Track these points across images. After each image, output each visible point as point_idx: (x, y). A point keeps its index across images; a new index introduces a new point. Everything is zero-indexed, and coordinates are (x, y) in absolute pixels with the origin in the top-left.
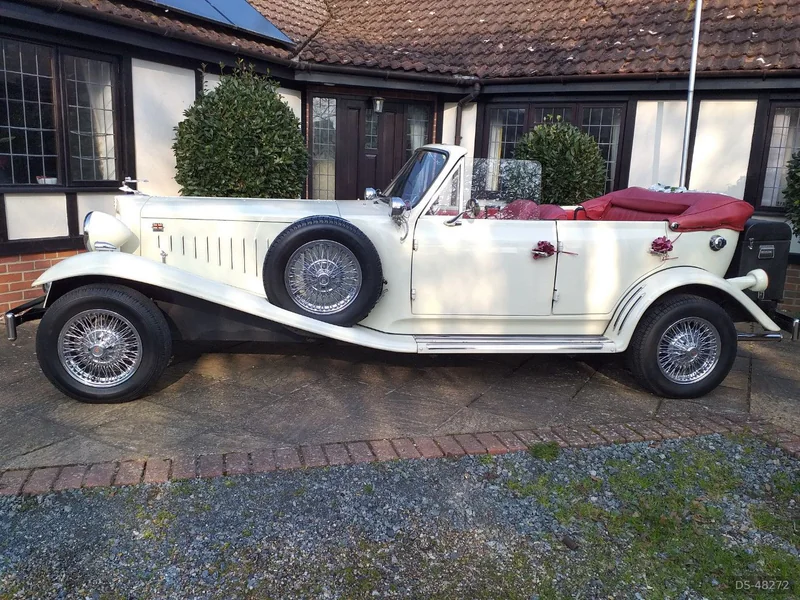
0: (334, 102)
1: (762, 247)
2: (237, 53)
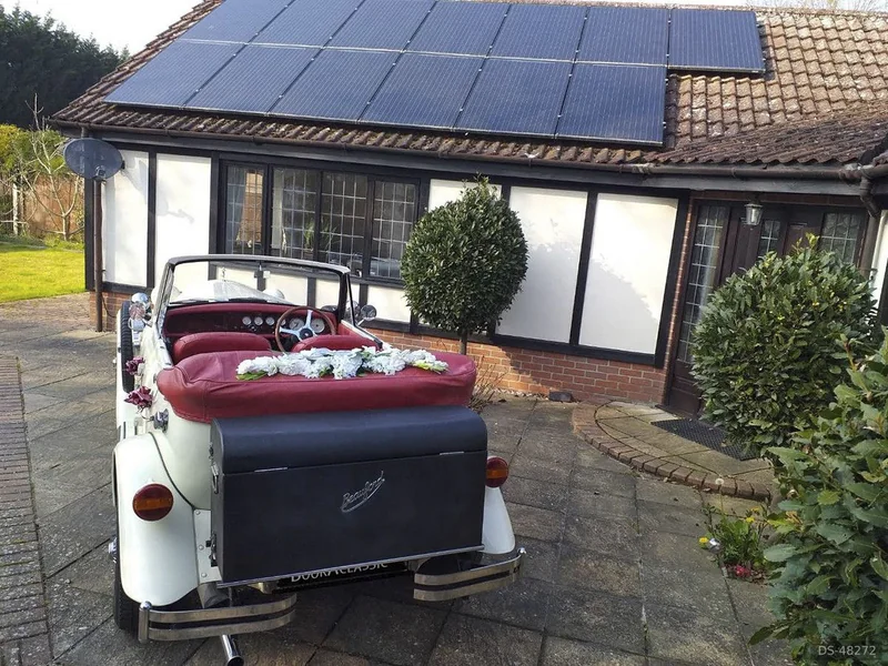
2: (533, 165)
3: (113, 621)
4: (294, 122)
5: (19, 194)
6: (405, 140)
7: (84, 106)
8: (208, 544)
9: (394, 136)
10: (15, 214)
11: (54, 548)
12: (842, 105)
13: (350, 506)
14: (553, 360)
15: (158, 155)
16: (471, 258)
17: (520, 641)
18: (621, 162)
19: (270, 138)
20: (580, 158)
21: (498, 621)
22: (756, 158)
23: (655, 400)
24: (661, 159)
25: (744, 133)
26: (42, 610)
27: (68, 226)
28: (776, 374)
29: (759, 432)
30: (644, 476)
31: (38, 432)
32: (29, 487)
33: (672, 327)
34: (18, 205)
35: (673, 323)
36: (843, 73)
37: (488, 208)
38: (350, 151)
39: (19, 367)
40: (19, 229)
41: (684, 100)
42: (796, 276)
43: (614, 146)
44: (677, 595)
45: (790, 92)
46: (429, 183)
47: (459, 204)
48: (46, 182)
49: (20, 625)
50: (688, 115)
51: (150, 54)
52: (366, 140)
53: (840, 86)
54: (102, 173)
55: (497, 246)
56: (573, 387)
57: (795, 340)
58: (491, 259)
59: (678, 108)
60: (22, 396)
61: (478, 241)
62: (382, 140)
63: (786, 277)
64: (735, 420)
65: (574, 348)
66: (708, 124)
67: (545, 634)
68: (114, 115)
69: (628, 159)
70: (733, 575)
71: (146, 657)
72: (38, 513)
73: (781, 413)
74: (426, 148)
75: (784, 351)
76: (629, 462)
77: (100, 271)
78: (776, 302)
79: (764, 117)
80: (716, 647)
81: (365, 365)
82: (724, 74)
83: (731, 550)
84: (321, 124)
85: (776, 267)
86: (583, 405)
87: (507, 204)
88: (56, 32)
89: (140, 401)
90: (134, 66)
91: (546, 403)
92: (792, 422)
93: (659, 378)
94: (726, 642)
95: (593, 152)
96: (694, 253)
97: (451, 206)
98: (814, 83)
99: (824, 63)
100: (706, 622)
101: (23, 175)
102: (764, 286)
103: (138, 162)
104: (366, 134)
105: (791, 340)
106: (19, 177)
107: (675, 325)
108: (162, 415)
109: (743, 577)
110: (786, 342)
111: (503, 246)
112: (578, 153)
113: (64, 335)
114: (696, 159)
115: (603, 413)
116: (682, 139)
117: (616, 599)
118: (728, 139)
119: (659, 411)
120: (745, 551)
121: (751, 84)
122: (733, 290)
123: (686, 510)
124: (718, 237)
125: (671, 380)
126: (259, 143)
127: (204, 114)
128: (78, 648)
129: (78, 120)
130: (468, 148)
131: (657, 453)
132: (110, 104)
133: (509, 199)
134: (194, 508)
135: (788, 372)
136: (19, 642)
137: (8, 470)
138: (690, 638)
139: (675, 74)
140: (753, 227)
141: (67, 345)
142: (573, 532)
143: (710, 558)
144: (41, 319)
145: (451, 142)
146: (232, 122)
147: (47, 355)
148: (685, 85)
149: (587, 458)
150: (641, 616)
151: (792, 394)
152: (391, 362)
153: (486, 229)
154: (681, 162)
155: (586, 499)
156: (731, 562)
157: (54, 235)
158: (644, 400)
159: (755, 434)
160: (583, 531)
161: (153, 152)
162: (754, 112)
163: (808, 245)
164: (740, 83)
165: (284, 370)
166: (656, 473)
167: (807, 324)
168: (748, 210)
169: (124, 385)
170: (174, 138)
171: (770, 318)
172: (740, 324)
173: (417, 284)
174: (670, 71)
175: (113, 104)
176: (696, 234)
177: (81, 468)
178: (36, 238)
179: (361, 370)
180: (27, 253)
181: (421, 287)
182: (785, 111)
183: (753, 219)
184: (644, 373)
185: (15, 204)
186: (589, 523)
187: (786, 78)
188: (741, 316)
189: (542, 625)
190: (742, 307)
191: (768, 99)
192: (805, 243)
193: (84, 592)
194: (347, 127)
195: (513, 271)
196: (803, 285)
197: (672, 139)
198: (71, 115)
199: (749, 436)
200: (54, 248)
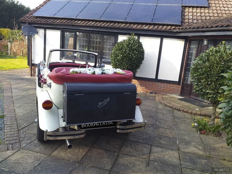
2: (146, 30)
3: (37, 140)
4: (82, 20)
5: (10, 44)
6: (112, 24)
7: (27, 17)
8: (62, 117)
9: (109, 23)
10: (9, 50)
11: (20, 123)
12: (229, 14)
13: (100, 106)
14: (151, 83)
15: (47, 30)
16: (130, 54)
17: (145, 147)
18: (169, 29)
19: (76, 24)
20: (159, 28)
21: (138, 142)
22: (207, 26)
23: (178, 94)
24: (181, 28)
25: (203, 21)
26: (18, 137)
27: (23, 53)
28: (214, 77)
29: (209, 94)
30: (176, 111)
31: (16, 98)
32: (14, 110)
33: (183, 74)
34: (10, 47)
35: (183, 73)
36: (229, 7)
37: (134, 41)
38: (97, 27)
39: (11, 84)
40: (10, 54)
41: (186, 14)
42: (219, 51)
43: (168, 25)
44: (186, 138)
45: (215, 11)
46: (118, 36)
47: (126, 40)
48: (17, 42)
49: (12, 140)
50: (188, 17)
51: (44, 4)
52: (101, 24)
53: (228, 10)
54: (32, 34)
55: (137, 51)
56: (156, 90)
57: (219, 68)
58: (135, 54)
59: (185, 16)
60: (12, 90)
61: (132, 50)
62: (105, 24)
63: (217, 52)
64: (202, 91)
65: (156, 80)
66: (193, 20)
67: (151, 145)
68: (35, 19)
69: (171, 28)
70: (201, 133)
71: (46, 148)
72: (16, 116)
73: (215, 88)
74: (117, 26)
75: (216, 71)
76: (172, 107)
77: (32, 60)
78: (214, 58)
79: (208, 18)
80: (197, 149)
81: (103, 72)
82: (197, 7)
83: (201, 127)
84: (89, 21)
85: (214, 49)
86: (159, 94)
87: (139, 40)
88: (19, 5)
89: (43, 82)
90: (40, 7)
91: (149, 94)
92: (218, 91)
93: (179, 87)
94: (200, 148)
95: (162, 27)
96: (189, 54)
97: (124, 41)
98: (222, 9)
99: (224, 4)
100: (194, 144)
101: (11, 40)
102: (211, 54)
103: (41, 32)
104: (101, 23)
105: (218, 68)
106: (10, 40)
107: (184, 73)
108: (50, 84)
109: (204, 134)
110: (217, 68)
111: (138, 51)
112: (158, 27)
113: (22, 77)
114: (190, 28)
115: (164, 96)
116: (186, 24)
117: (170, 138)
118: (199, 23)
119: (179, 96)
120: (204, 127)
121: (204, 10)
122: (202, 56)
123: (187, 118)
124: (195, 49)
125: (182, 88)
126: (73, 26)
127: (58, 19)
128: (27, 146)
129: (26, 20)
130: (129, 26)
131: (179, 105)
132: (34, 16)
133: (139, 39)
134: (58, 109)
135: (218, 76)
136: (12, 144)
137: (8, 106)
138: (190, 147)
139: (184, 7)
140: (205, 45)
141: (23, 79)
142: (158, 123)
143: (195, 129)
144: (16, 73)
145: (124, 25)
146: (66, 20)
147: (18, 81)
148: (187, 10)
149: (160, 107)
150: (177, 142)
151: (218, 83)
152: (111, 71)
153: (134, 46)
154: (186, 29)
155: (161, 116)
156: (200, 130)
157: (19, 55)
158: (175, 93)
159: (208, 95)
160: (160, 123)
161: (45, 29)
162: (205, 17)
163: (223, 44)
164: (201, 9)
165: (82, 72)
166: (179, 110)
167: (223, 63)
168: (204, 41)
169: (38, 85)
170: (51, 25)
171: (212, 62)
172: (204, 65)
173: (115, 62)
174: (183, 7)
175: (35, 16)
176: (189, 49)
177: (28, 106)
178: (15, 56)
179: (102, 73)
180: (12, 59)
181: (116, 62)
182: (214, 16)
183: (206, 43)
184: (175, 86)
185: (9, 47)
186: (162, 121)
187: (214, 8)
188: (204, 62)
189: (150, 143)
190: (205, 60)
191: (209, 13)
192: (222, 43)
193: (29, 133)
194: (97, 21)
195: (141, 58)
196: (222, 53)
197: (183, 23)
198: (24, 19)
199: (206, 95)
200: (19, 58)
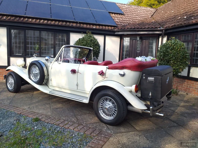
0: (129, 38)
1: (149, 78)
18: (111, 29)
20: (104, 28)
22: (141, 28)
38: (51, 25)
41: (113, 18)
45: (129, 18)
50: (116, 21)
74: (71, 25)
82: (117, 14)
84: (40, 19)
96: (123, 47)
121: (122, 16)
148: (111, 15)
183: (138, 39)
191: (126, 19)
